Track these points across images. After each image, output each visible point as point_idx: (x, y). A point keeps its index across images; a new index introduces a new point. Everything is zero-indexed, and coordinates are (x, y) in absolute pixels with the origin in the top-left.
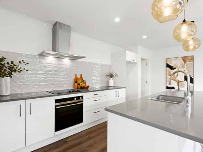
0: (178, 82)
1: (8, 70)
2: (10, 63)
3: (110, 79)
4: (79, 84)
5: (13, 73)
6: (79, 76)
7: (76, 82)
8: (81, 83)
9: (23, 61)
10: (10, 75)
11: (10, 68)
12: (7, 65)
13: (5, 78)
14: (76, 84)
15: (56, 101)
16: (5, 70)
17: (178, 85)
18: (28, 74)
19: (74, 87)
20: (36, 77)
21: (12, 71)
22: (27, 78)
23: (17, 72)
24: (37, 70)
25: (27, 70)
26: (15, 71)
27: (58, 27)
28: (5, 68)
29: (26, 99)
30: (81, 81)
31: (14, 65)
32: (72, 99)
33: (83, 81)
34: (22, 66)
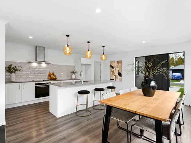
0: (116, 76)
1: (14, 70)
2: (15, 67)
3: (73, 75)
4: (51, 77)
5: (16, 71)
6: (51, 73)
7: (49, 76)
8: (52, 77)
9: (20, 66)
10: (14, 72)
11: (14, 69)
12: (13, 68)
13: (13, 74)
14: (49, 77)
15: (36, 84)
16: (13, 70)
17: (115, 78)
18: (23, 72)
19: (48, 78)
20: (27, 73)
21: (15, 70)
22: (22, 74)
23: (18, 71)
24: (27, 70)
25: (22, 70)
26: (17, 71)
27: (38, 48)
28: (12, 69)
29: (22, 82)
30: (52, 75)
31: (16, 68)
32: (44, 84)
33: (54, 75)
34: (20, 68)
